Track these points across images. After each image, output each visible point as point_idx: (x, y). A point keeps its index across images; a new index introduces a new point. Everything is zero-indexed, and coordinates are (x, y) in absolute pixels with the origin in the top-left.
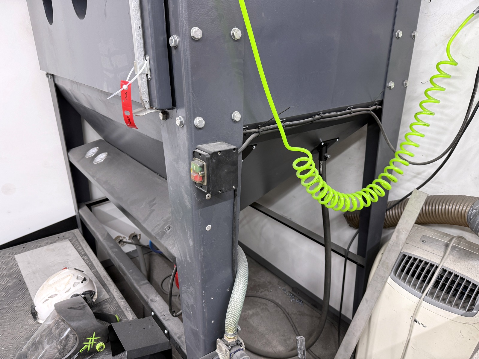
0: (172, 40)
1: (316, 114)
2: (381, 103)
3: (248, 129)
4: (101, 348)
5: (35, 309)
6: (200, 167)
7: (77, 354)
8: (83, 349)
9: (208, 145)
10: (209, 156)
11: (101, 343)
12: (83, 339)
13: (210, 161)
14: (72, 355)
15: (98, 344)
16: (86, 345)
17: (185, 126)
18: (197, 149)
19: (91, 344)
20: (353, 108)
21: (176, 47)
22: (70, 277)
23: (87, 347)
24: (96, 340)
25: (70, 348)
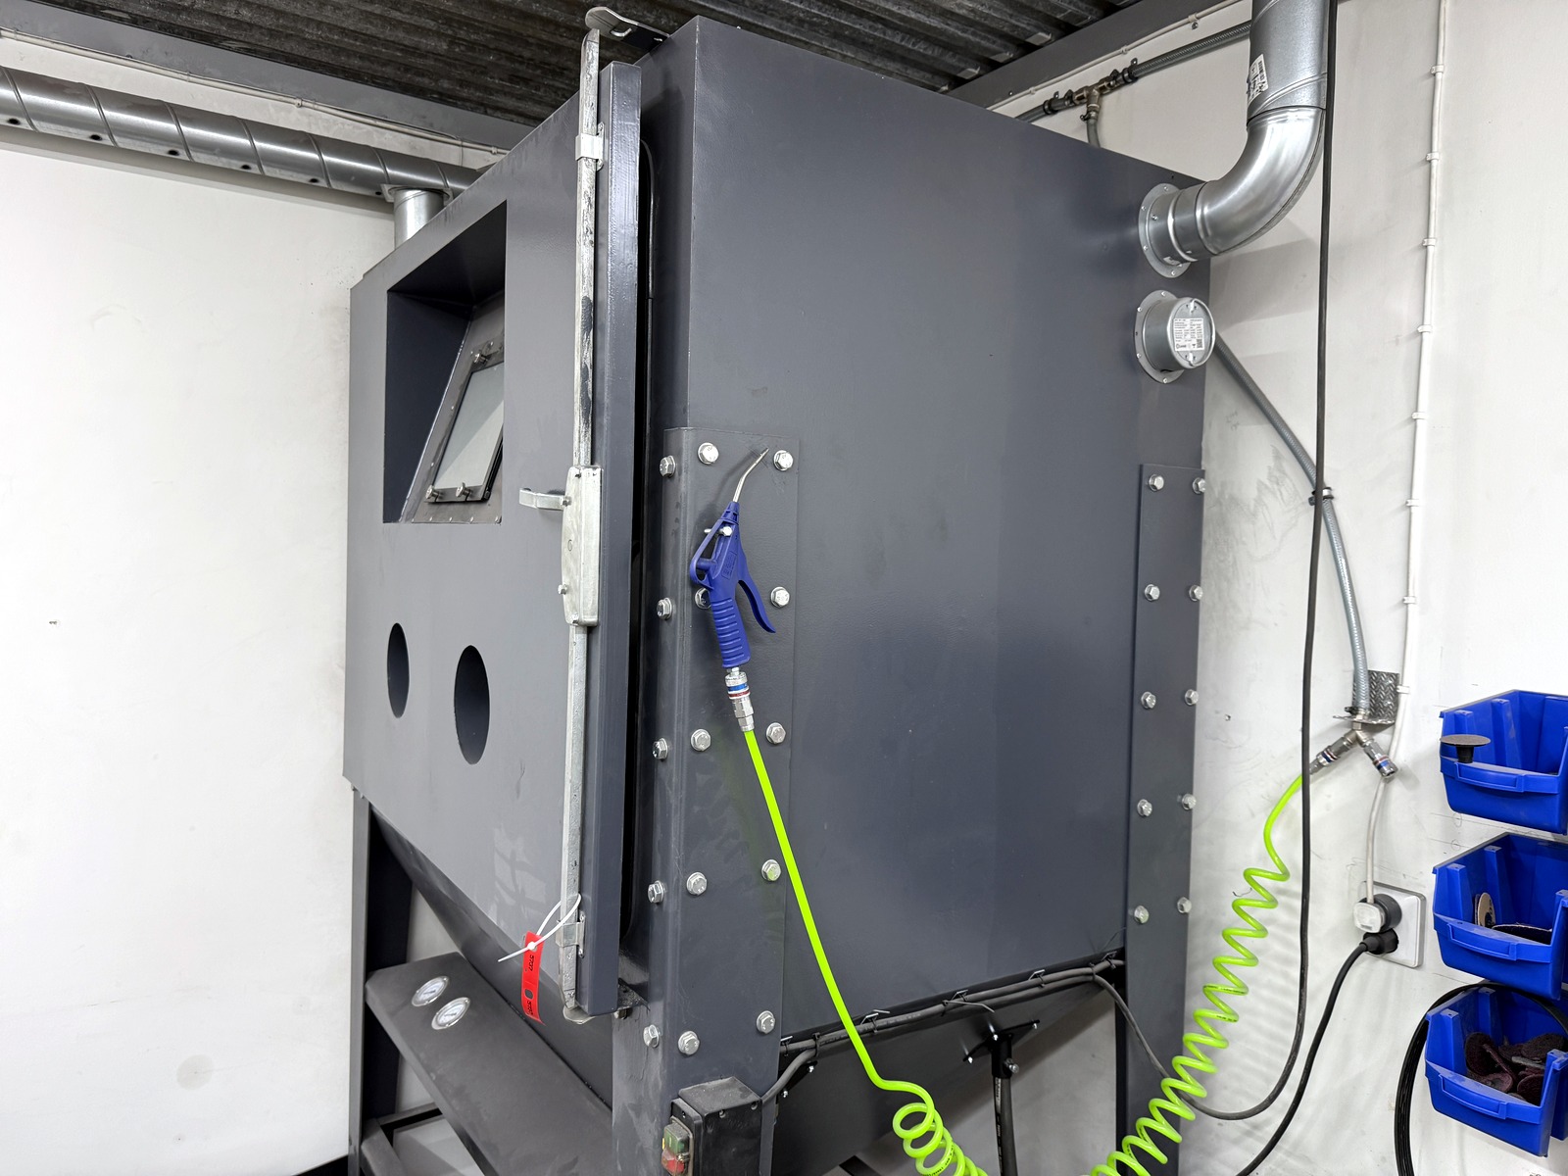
0: (653, 891)
1: (952, 996)
2: (1121, 954)
3: (792, 1041)
6: (682, 1141)
9: (703, 1088)
10: (701, 1121)
13: (703, 1131)
17: (660, 1047)
18: (679, 1097)
20: (1045, 974)
21: (659, 904)
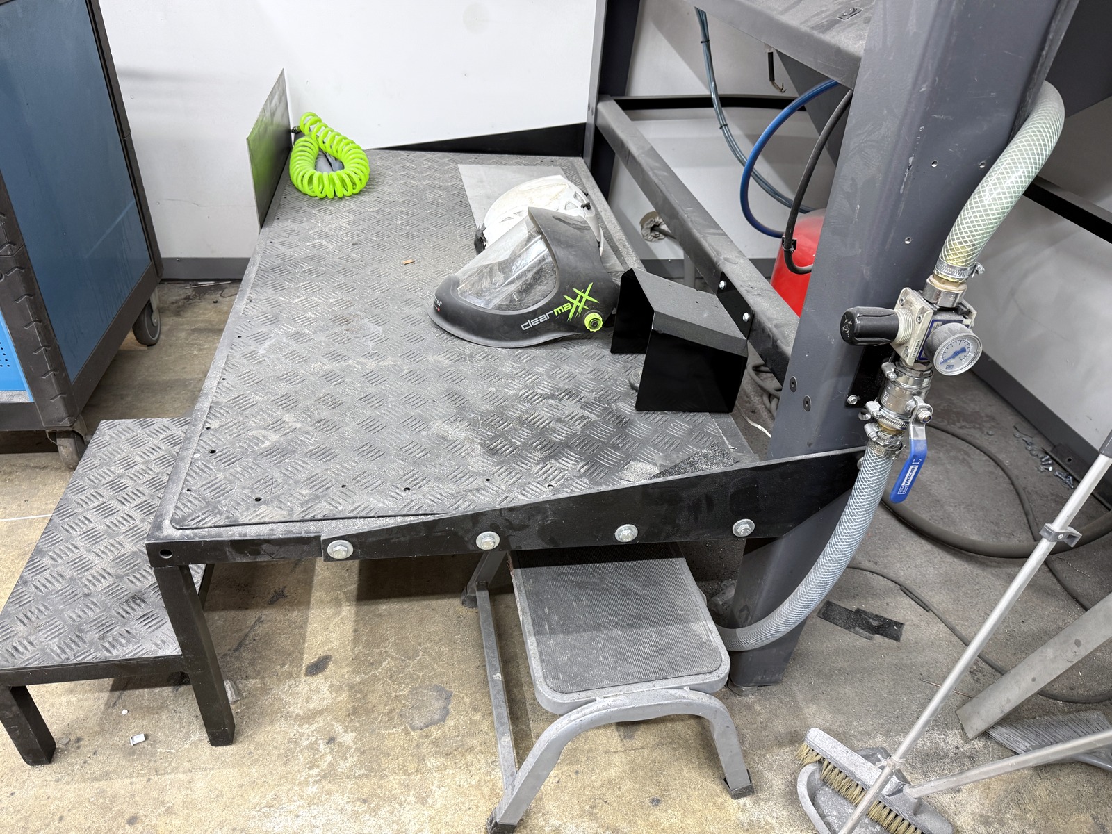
4: (594, 324)
5: (483, 235)
7: (547, 314)
8: (560, 310)
11: (597, 314)
12: (567, 287)
14: (539, 312)
15: (590, 313)
16: (569, 304)
19: (578, 307)
22: (563, 186)
23: (570, 310)
24: (590, 303)
25: (539, 296)
